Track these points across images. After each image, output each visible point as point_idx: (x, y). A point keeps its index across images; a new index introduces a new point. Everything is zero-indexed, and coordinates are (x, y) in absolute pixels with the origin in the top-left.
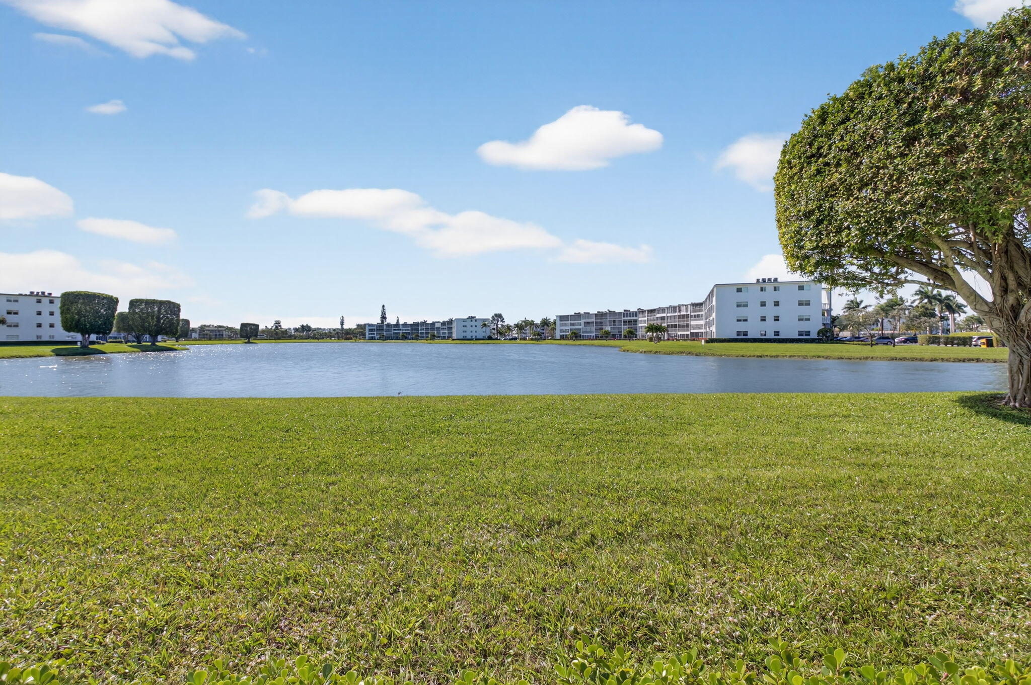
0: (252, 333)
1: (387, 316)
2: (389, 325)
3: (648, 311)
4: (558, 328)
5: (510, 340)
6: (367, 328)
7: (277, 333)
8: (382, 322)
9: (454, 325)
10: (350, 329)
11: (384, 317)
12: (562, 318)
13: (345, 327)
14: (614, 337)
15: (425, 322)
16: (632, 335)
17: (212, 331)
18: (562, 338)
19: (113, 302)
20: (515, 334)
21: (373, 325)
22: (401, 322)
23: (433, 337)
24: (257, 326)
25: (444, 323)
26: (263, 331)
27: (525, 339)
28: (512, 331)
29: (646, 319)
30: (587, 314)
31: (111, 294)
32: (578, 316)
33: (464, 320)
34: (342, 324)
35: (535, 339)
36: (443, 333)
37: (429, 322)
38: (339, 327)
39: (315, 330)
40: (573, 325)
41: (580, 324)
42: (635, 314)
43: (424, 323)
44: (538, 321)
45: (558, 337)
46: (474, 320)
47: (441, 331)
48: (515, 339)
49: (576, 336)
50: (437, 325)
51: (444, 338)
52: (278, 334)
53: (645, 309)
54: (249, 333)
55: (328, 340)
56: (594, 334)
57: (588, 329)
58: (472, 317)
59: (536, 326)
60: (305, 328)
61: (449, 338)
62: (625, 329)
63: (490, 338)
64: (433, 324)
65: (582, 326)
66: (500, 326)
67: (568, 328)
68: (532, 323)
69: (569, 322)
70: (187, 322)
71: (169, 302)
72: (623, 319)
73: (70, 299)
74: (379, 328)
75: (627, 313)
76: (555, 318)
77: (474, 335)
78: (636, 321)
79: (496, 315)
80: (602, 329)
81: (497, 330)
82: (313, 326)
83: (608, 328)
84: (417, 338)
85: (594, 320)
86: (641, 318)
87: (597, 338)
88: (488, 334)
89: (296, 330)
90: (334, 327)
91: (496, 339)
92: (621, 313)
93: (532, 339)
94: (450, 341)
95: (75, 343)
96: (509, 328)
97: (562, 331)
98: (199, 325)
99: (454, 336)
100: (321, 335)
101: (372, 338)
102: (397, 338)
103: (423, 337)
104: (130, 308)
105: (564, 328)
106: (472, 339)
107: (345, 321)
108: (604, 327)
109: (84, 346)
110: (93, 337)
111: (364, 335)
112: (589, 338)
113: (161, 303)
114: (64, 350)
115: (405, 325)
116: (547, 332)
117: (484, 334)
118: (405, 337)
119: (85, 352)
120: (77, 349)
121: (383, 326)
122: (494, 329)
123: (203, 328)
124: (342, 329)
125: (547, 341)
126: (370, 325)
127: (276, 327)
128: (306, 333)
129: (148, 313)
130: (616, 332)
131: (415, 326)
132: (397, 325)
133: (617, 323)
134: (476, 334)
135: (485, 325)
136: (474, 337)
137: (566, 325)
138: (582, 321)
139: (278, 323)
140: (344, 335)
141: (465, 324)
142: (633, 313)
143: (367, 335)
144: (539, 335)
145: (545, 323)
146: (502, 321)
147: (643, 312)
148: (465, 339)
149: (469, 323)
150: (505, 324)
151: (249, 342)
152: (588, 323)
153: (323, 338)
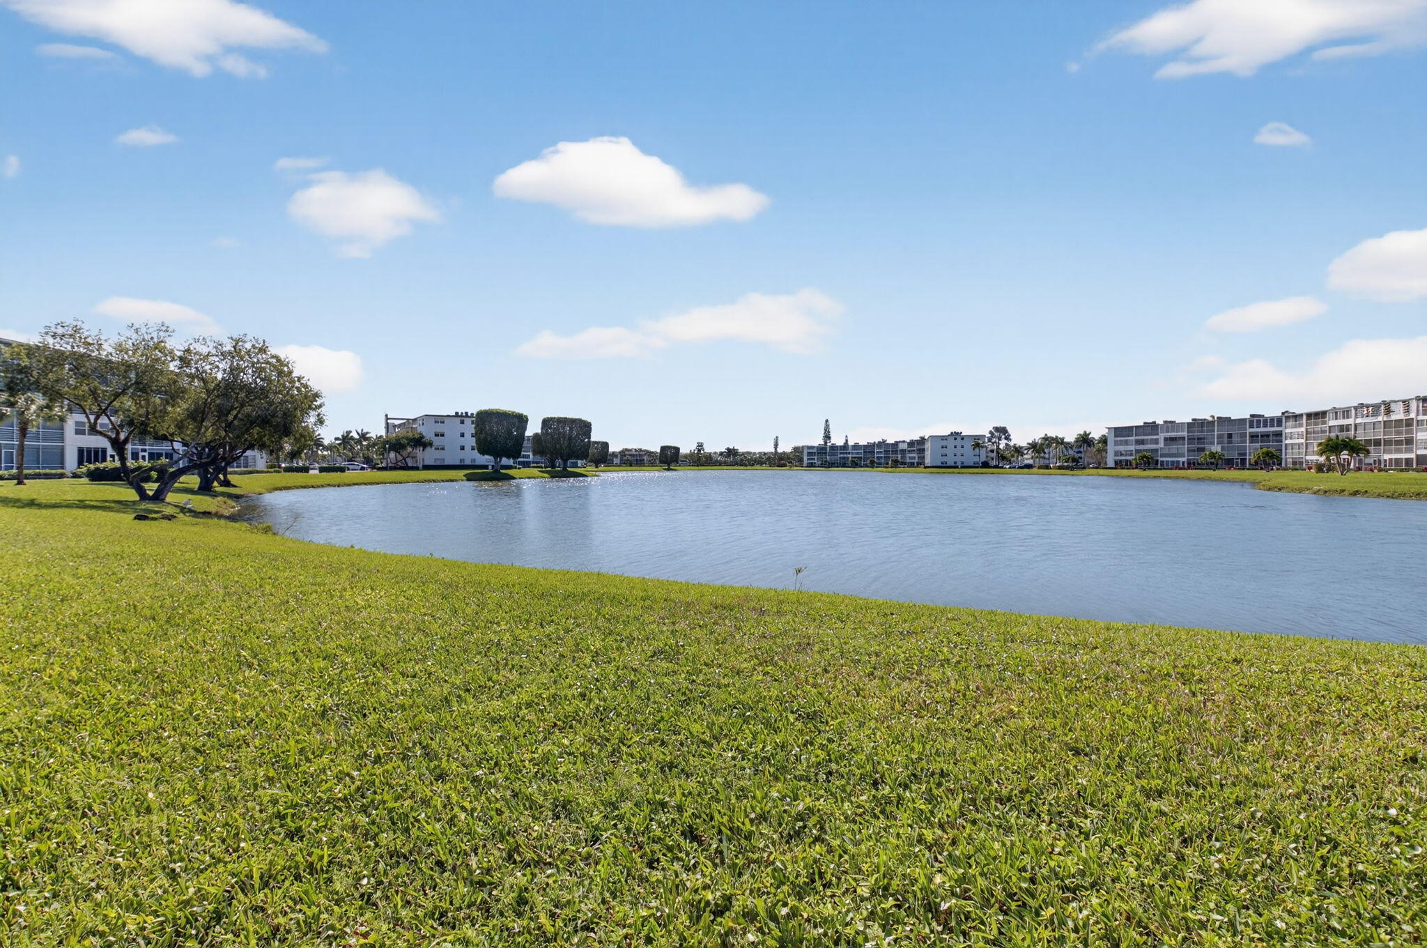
0: (672, 457)
1: (832, 435)
2: (834, 447)
3: (1309, 416)
4: (1111, 448)
5: (1020, 468)
6: (806, 452)
7: (699, 459)
8: (826, 443)
9: (928, 446)
10: (784, 453)
11: (827, 437)
12: (1119, 432)
13: (780, 450)
14: (1229, 464)
15: (884, 441)
16: (1271, 460)
17: (632, 455)
18: (1119, 465)
19: (522, 420)
20: (1028, 459)
21: (813, 447)
22: (851, 443)
23: (896, 464)
24: (677, 449)
25: (911, 443)
26: (686, 456)
27: (1047, 467)
28: (1022, 454)
29: (1303, 429)
30: (1170, 425)
31: (521, 412)
32: (1151, 427)
33: (943, 438)
34: (776, 446)
35: (1067, 468)
36: (910, 458)
37: (890, 441)
38: (773, 450)
39: (743, 454)
40: (1142, 442)
41: (1156, 442)
42: (1279, 421)
43: (882, 444)
44: (1070, 438)
45: (1111, 463)
46: (959, 438)
47: (908, 455)
48: (1029, 466)
49: (1148, 462)
50: (902, 446)
51: (912, 465)
52: (701, 460)
53: (1298, 412)
54: (669, 458)
55: (758, 467)
56: (1185, 459)
57: (1173, 448)
58: (957, 434)
59: (1068, 446)
60: (731, 452)
61: (919, 464)
62: (1253, 451)
63: (985, 465)
64: (897, 443)
65: (1161, 444)
66: (1002, 446)
67: (1132, 448)
68: (1059, 441)
69: (1133, 438)
70: (605, 445)
71: (580, 421)
72: (1249, 430)
73: (484, 419)
74: (821, 450)
75: (1256, 420)
76: (1105, 432)
77: (959, 460)
78: (1279, 434)
79: (997, 429)
80: (1203, 450)
81: (998, 452)
82: (741, 450)
83: (1216, 448)
84: (872, 464)
85: (1185, 434)
86: (1289, 429)
87: (1191, 465)
88: (983, 459)
89: (721, 454)
90: (766, 451)
91: (996, 467)
92: (1244, 420)
93: (1060, 468)
94: (921, 469)
95: (486, 467)
96: (1018, 450)
97: (1116, 453)
98: (620, 449)
99: (928, 461)
100: (748, 460)
101: (811, 465)
102: (844, 465)
103: (880, 464)
104: (542, 429)
105: (1122, 448)
106: (957, 467)
107: (779, 443)
108: (1207, 446)
109: (496, 471)
110: (505, 461)
111: (801, 460)
112: (1176, 466)
113: (573, 421)
114: (477, 474)
115: (856, 446)
116: (1088, 455)
117: (976, 459)
118: (855, 464)
119: (497, 476)
120: (488, 473)
121: (826, 449)
122: (992, 451)
123: (624, 453)
124: (776, 452)
125: (1087, 471)
126: (809, 447)
127: (699, 450)
128: (733, 459)
129: (560, 433)
130: (1235, 455)
131: (869, 448)
132: (846, 446)
133: (1235, 438)
134: (963, 459)
135: (977, 445)
136: (959, 464)
137: (1126, 443)
138: (1161, 436)
139: (700, 445)
140: (778, 461)
141: (944, 443)
142: (1272, 419)
143: (806, 461)
144: (1074, 460)
145: (1085, 440)
146: (1006, 438)
147: (1297, 417)
148: (944, 466)
149: (951, 443)
150: (1012, 444)
151: (669, 469)
152: (1173, 439)
153: (753, 465)
